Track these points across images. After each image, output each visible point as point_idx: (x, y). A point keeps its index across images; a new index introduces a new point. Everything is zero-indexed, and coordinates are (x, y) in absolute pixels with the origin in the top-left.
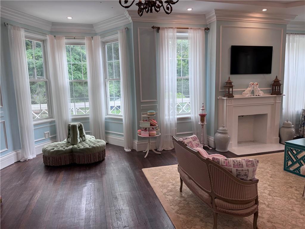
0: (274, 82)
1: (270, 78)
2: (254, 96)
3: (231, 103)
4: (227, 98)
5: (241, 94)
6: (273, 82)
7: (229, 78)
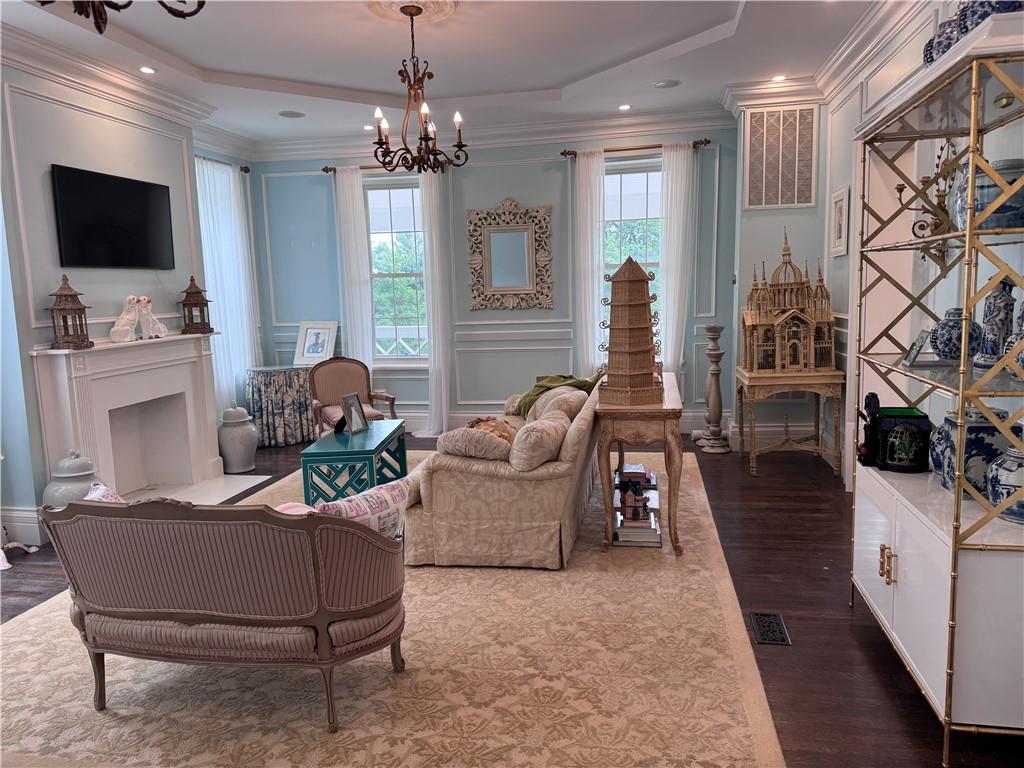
0: (188, 293)
1: (174, 282)
2: (141, 338)
3: (84, 369)
4: (72, 351)
5: (108, 334)
6: (185, 294)
7: (65, 279)
